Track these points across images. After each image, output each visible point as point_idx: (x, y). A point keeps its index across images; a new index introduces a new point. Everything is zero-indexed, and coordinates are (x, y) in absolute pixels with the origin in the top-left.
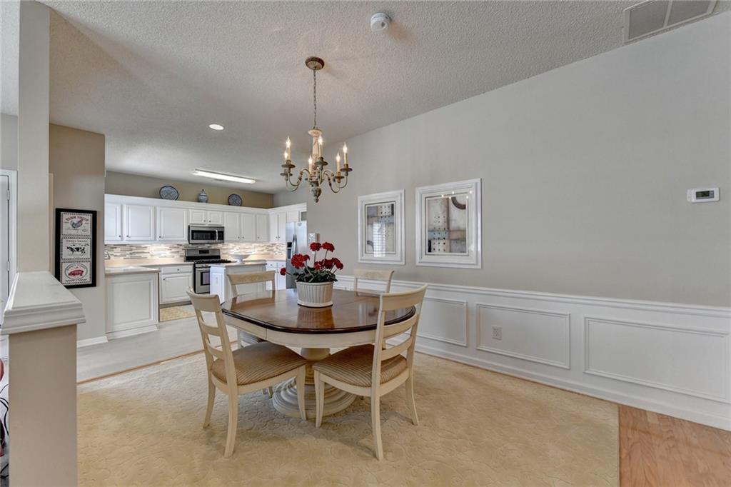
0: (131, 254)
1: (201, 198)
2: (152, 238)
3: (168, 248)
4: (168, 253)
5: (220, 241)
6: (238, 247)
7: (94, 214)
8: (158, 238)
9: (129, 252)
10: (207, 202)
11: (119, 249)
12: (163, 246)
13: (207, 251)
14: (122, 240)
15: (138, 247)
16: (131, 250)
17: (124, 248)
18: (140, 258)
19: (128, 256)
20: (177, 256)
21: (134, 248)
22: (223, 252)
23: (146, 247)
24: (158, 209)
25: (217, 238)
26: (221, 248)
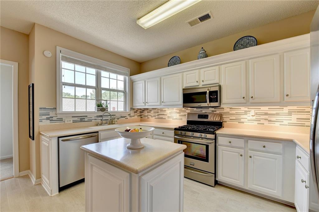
0: (158, 115)
5: (213, 104)
6: (253, 112)
9: (157, 114)
13: (206, 116)
14: (145, 105)
16: (158, 112)
18: (162, 118)
19: (157, 117)
22: (230, 118)
23: (165, 111)
24: (162, 78)
25: (208, 100)
26: (228, 113)
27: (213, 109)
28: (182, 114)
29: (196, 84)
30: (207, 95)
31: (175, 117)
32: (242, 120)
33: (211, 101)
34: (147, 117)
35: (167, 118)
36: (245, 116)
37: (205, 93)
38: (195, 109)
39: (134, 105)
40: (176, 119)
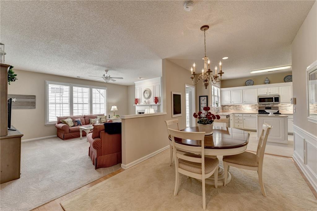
1: (266, 82)
2: (241, 102)
3: (251, 106)
4: (250, 108)
5: (276, 103)
7: (207, 96)
8: (244, 102)
10: (269, 83)
11: (232, 106)
12: (248, 105)
14: (231, 103)
15: (239, 106)
16: (236, 107)
17: (234, 106)
18: (239, 110)
19: (235, 109)
20: (255, 110)
21: (237, 106)
22: (282, 108)
23: (241, 106)
24: (244, 90)
25: (274, 101)
26: (281, 106)
27: (272, 105)
28: (253, 107)
29: (266, 94)
30: (274, 99)
31: (249, 109)
32: (288, 109)
33: (275, 101)
34: (227, 110)
35: (243, 110)
36: (289, 107)
37: (273, 98)
38: (262, 105)
39: (222, 103)
40: (250, 110)
